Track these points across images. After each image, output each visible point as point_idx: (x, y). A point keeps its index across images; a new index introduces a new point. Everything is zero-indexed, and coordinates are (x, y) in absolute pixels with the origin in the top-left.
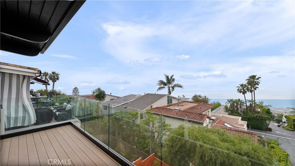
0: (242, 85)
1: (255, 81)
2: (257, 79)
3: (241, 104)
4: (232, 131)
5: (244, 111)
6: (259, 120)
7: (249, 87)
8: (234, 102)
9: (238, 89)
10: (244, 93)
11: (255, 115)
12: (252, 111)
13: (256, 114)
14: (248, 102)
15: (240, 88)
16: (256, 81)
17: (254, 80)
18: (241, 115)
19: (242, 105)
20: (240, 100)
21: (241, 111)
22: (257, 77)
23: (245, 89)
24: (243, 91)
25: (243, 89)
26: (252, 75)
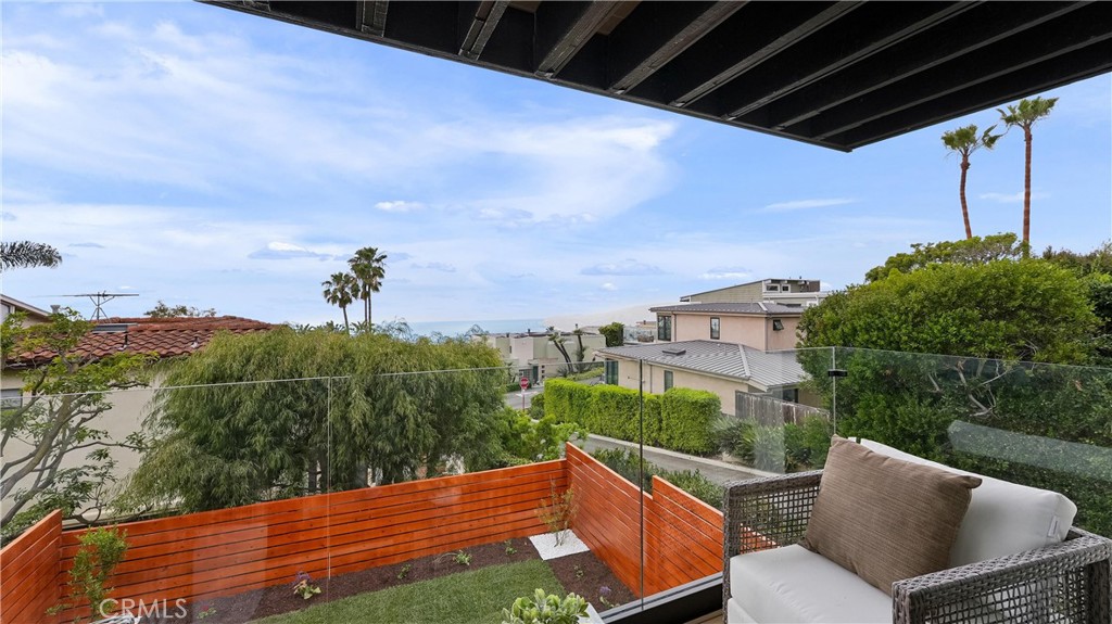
0: (337, 278)
1: (373, 264)
2: (379, 260)
7: (360, 283)
9: (326, 291)
10: (344, 302)
15: (334, 287)
16: (375, 267)
17: (369, 263)
20: (334, 325)
22: (377, 255)
23: (346, 290)
24: (339, 295)
25: (342, 290)
26: (367, 247)
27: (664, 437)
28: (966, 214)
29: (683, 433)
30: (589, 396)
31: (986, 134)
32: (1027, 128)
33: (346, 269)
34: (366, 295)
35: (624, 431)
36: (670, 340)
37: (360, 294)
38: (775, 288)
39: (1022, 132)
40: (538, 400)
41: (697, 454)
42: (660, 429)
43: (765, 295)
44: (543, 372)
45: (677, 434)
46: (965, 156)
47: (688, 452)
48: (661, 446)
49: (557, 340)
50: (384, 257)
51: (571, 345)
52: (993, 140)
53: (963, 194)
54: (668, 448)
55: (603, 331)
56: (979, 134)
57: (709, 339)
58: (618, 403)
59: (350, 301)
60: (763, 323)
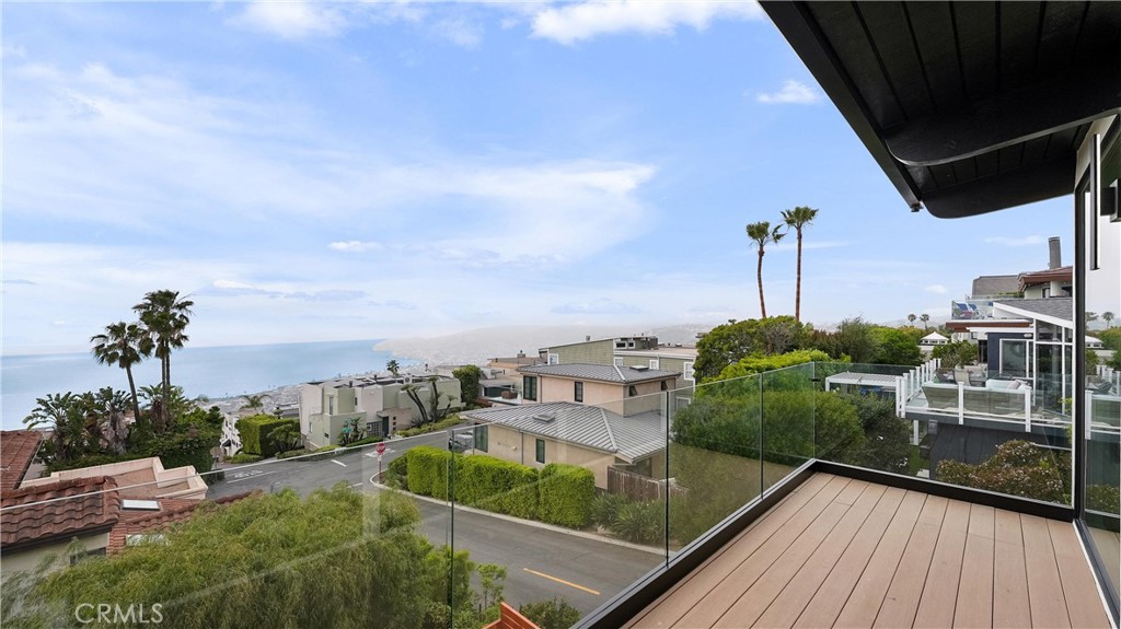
0: (117, 330)
1: (172, 311)
2: (181, 306)
3: (118, 411)
4: (176, 516)
5: (129, 435)
6: (189, 453)
7: (155, 336)
8: (77, 405)
9: (98, 348)
10: (128, 360)
11: (176, 440)
12: (161, 428)
13: (178, 437)
14: (146, 395)
15: (111, 342)
16: (175, 314)
17: (167, 310)
18: (117, 453)
19: (120, 414)
20: (114, 392)
21: (117, 439)
22: (178, 300)
23: (131, 344)
24: (120, 353)
25: (124, 345)
26: (163, 290)
27: (542, 510)
28: (761, 291)
29: (561, 509)
30: (461, 468)
31: (776, 230)
32: (799, 228)
33: (133, 318)
34: (163, 353)
35: (500, 504)
36: (535, 400)
37: (154, 351)
38: (623, 345)
39: (796, 231)
40: (397, 466)
41: (574, 527)
42: (538, 503)
43: (616, 352)
44: (394, 424)
45: (555, 511)
46: (762, 246)
47: (566, 526)
48: (539, 519)
49: (410, 389)
50: (190, 303)
51: (425, 391)
52: (778, 237)
53: (759, 275)
54: (545, 522)
55: (456, 374)
56: (770, 230)
57: (572, 400)
58: (494, 477)
59: (137, 359)
60: (621, 390)
